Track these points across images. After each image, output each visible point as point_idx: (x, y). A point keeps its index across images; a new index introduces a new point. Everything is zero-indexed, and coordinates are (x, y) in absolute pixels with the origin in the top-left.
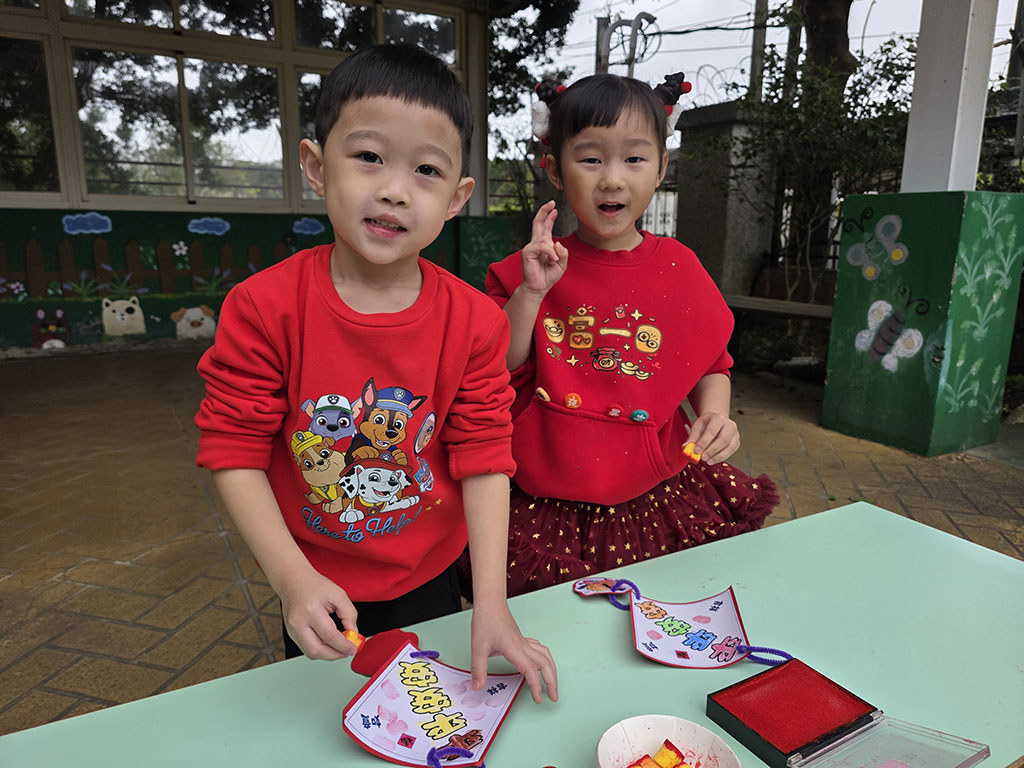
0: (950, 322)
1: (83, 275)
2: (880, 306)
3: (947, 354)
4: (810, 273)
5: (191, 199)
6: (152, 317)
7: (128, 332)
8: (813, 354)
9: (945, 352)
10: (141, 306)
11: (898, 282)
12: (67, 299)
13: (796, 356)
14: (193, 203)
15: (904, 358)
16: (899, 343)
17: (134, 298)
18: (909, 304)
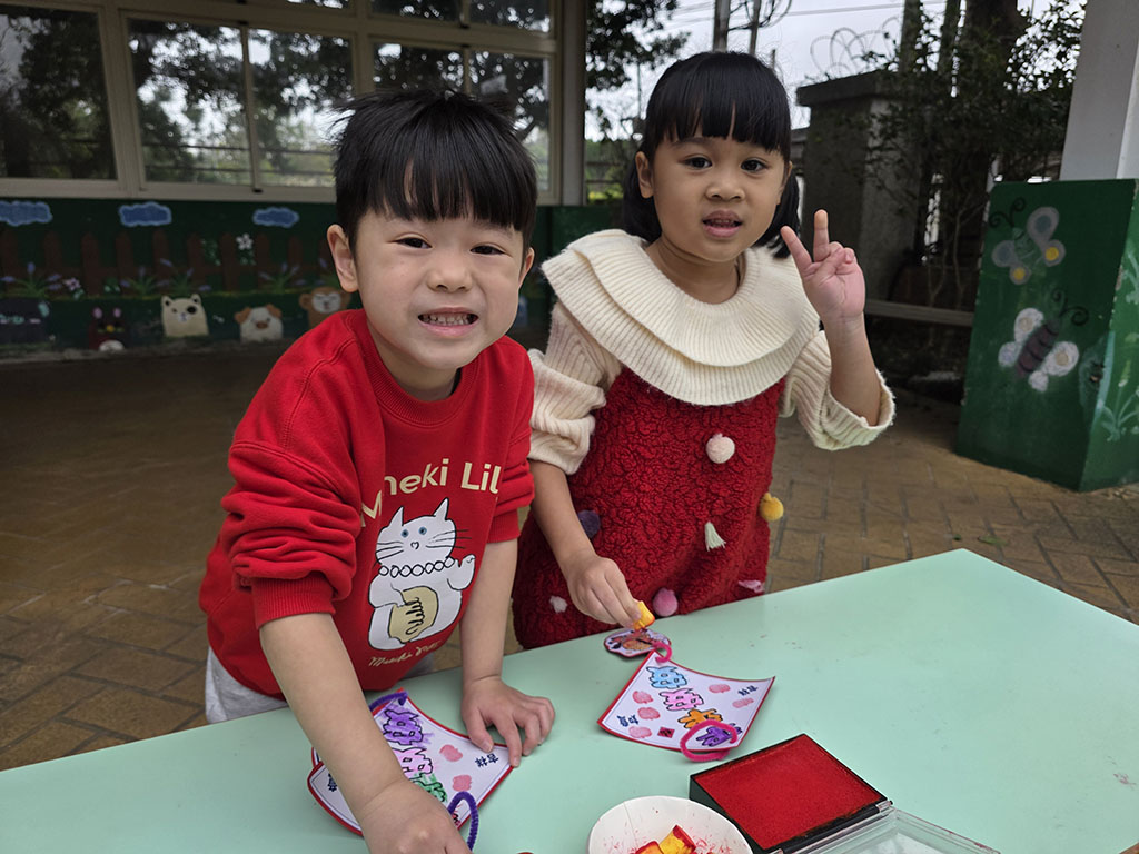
0: (1112, 335)
1: (142, 272)
2: (1029, 314)
3: (1107, 372)
4: (957, 273)
5: (257, 187)
6: (216, 317)
7: (190, 333)
8: (955, 368)
9: (1104, 370)
10: (203, 305)
11: (1052, 286)
12: (125, 297)
13: (934, 370)
14: (258, 191)
15: (1056, 376)
16: (1051, 359)
17: (196, 296)
18: (1064, 312)
